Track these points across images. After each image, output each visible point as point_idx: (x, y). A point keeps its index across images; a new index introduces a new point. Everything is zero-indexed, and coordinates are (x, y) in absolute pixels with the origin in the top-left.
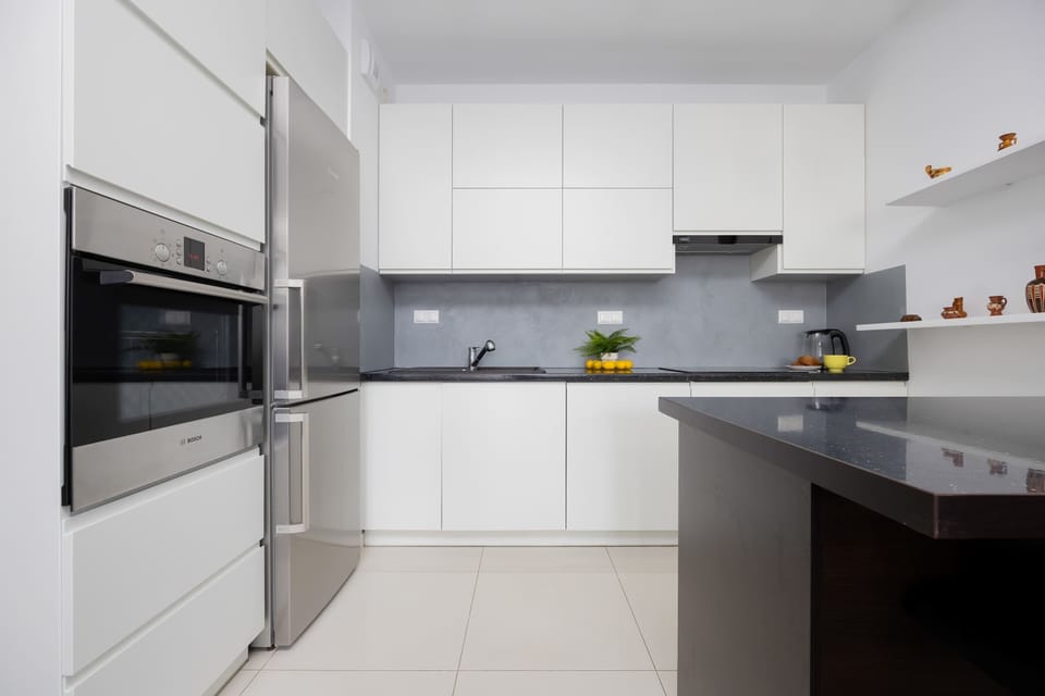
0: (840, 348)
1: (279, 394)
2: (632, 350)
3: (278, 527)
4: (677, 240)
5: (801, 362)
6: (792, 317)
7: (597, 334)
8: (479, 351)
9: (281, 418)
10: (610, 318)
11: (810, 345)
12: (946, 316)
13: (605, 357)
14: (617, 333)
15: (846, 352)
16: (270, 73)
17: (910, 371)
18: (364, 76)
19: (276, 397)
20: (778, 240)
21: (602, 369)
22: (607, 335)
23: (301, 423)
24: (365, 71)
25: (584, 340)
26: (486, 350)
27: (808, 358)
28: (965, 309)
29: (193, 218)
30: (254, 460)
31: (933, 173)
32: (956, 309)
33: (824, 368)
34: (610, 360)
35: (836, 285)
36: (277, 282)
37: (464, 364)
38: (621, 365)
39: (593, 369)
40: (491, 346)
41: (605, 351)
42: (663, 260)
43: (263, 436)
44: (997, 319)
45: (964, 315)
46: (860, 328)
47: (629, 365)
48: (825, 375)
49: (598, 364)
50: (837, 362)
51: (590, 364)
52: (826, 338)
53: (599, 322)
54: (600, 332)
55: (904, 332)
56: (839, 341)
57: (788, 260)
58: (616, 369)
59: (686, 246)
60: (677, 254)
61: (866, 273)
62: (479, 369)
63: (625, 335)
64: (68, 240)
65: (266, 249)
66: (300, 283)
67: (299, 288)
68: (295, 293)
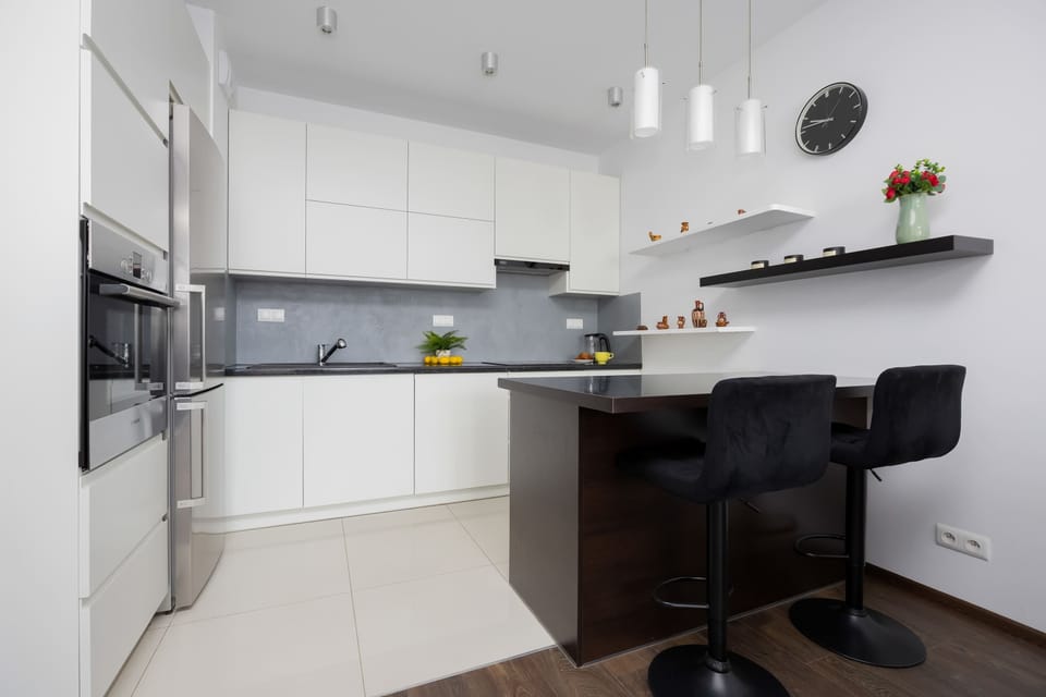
0: (604, 347)
1: (179, 386)
2: (462, 347)
3: (179, 503)
4: (497, 262)
5: (581, 357)
6: (575, 324)
7: (433, 334)
8: (328, 349)
9: (181, 407)
10: (443, 321)
11: (587, 343)
12: (659, 328)
13: (440, 353)
14: (450, 334)
15: (608, 350)
16: (171, 101)
17: (643, 363)
18: (221, 85)
19: (177, 388)
20: (565, 268)
21: (439, 363)
22: (441, 336)
23: (202, 410)
25: (422, 339)
26: (337, 347)
27: (585, 354)
28: (668, 323)
29: (135, 235)
30: (159, 446)
31: (653, 238)
32: (663, 324)
33: (595, 362)
34: (444, 356)
35: (602, 302)
36: (177, 287)
37: (312, 360)
38: (454, 360)
39: (430, 363)
40: (342, 344)
41: (440, 349)
42: (487, 278)
43: (167, 424)
44: (681, 331)
45: (667, 328)
46: (615, 333)
47: (460, 360)
48: (596, 366)
49: (435, 360)
50: (603, 357)
51: (428, 359)
52: (597, 339)
53: (434, 324)
54: (435, 332)
55: (639, 337)
56: (604, 342)
57: (574, 283)
58: (450, 363)
59: (505, 268)
60: (498, 273)
61: (621, 295)
62: (328, 364)
63: (457, 335)
64: (84, 262)
65: (169, 255)
66: (201, 289)
67: (200, 293)
68: (195, 296)
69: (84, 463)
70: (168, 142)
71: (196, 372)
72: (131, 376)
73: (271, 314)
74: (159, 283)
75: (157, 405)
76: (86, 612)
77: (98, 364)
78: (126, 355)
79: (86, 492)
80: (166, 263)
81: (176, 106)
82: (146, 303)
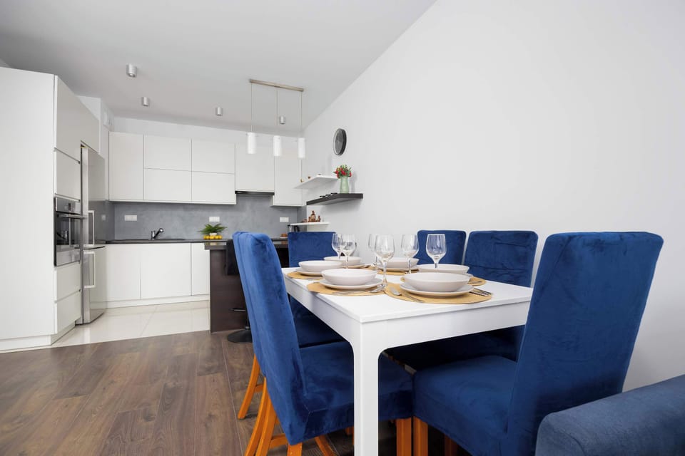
0: (296, 231)
1: (85, 246)
2: (222, 231)
3: (85, 286)
4: (236, 192)
6: (284, 220)
8: (156, 233)
9: (86, 252)
10: (214, 219)
11: (289, 229)
13: (211, 234)
14: (217, 225)
18: (105, 126)
20: (273, 194)
21: (209, 239)
22: (213, 226)
23: (93, 254)
24: (105, 123)
25: (203, 228)
26: (159, 232)
27: (284, 234)
30: (77, 266)
31: (302, 182)
34: (213, 236)
36: (84, 212)
37: (150, 237)
38: (217, 237)
39: (206, 239)
40: (161, 231)
41: (211, 232)
42: (232, 200)
43: (81, 258)
47: (220, 237)
49: (208, 237)
51: (205, 237)
53: (210, 221)
54: (210, 225)
55: (306, 226)
56: (296, 228)
57: (276, 201)
58: (214, 239)
59: (241, 195)
60: (237, 198)
61: (303, 206)
62: (157, 239)
63: (220, 226)
64: (55, 209)
65: (81, 201)
66: (93, 212)
67: (92, 214)
68: (90, 214)
69: (55, 264)
70: (81, 162)
71: (91, 242)
72: (68, 244)
73: (131, 218)
74: (77, 210)
75: (77, 252)
76: (56, 305)
77: (59, 241)
78: (66, 236)
79: (56, 272)
80: (80, 204)
81: (83, 148)
82: (73, 219)
